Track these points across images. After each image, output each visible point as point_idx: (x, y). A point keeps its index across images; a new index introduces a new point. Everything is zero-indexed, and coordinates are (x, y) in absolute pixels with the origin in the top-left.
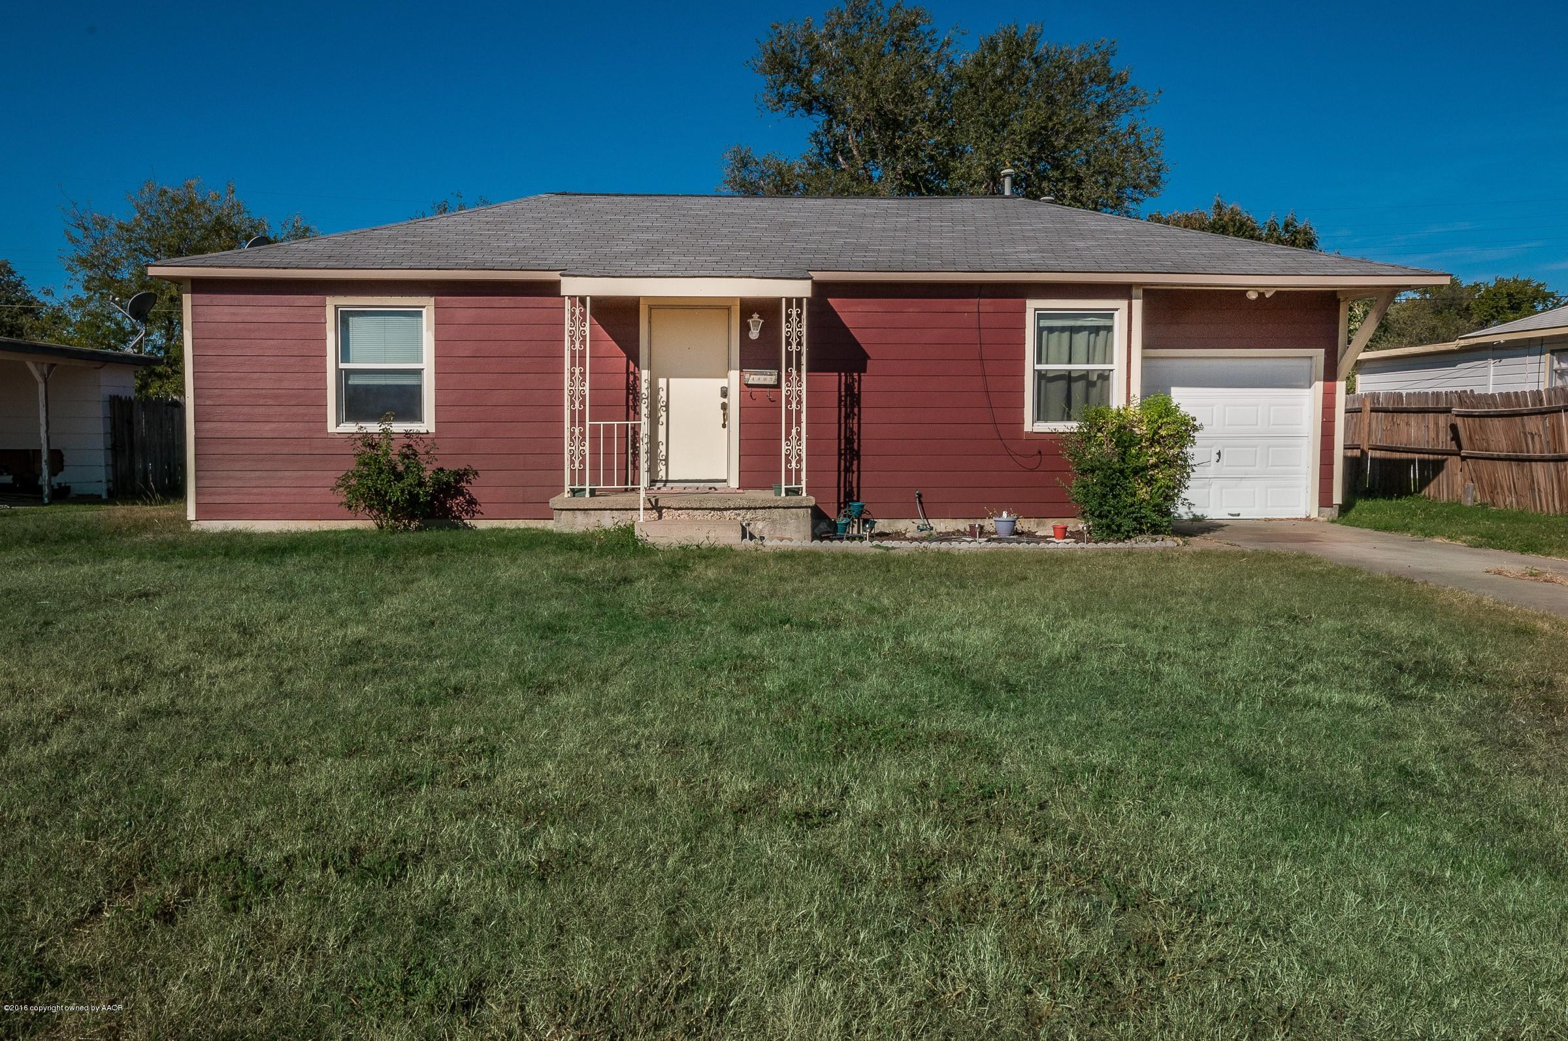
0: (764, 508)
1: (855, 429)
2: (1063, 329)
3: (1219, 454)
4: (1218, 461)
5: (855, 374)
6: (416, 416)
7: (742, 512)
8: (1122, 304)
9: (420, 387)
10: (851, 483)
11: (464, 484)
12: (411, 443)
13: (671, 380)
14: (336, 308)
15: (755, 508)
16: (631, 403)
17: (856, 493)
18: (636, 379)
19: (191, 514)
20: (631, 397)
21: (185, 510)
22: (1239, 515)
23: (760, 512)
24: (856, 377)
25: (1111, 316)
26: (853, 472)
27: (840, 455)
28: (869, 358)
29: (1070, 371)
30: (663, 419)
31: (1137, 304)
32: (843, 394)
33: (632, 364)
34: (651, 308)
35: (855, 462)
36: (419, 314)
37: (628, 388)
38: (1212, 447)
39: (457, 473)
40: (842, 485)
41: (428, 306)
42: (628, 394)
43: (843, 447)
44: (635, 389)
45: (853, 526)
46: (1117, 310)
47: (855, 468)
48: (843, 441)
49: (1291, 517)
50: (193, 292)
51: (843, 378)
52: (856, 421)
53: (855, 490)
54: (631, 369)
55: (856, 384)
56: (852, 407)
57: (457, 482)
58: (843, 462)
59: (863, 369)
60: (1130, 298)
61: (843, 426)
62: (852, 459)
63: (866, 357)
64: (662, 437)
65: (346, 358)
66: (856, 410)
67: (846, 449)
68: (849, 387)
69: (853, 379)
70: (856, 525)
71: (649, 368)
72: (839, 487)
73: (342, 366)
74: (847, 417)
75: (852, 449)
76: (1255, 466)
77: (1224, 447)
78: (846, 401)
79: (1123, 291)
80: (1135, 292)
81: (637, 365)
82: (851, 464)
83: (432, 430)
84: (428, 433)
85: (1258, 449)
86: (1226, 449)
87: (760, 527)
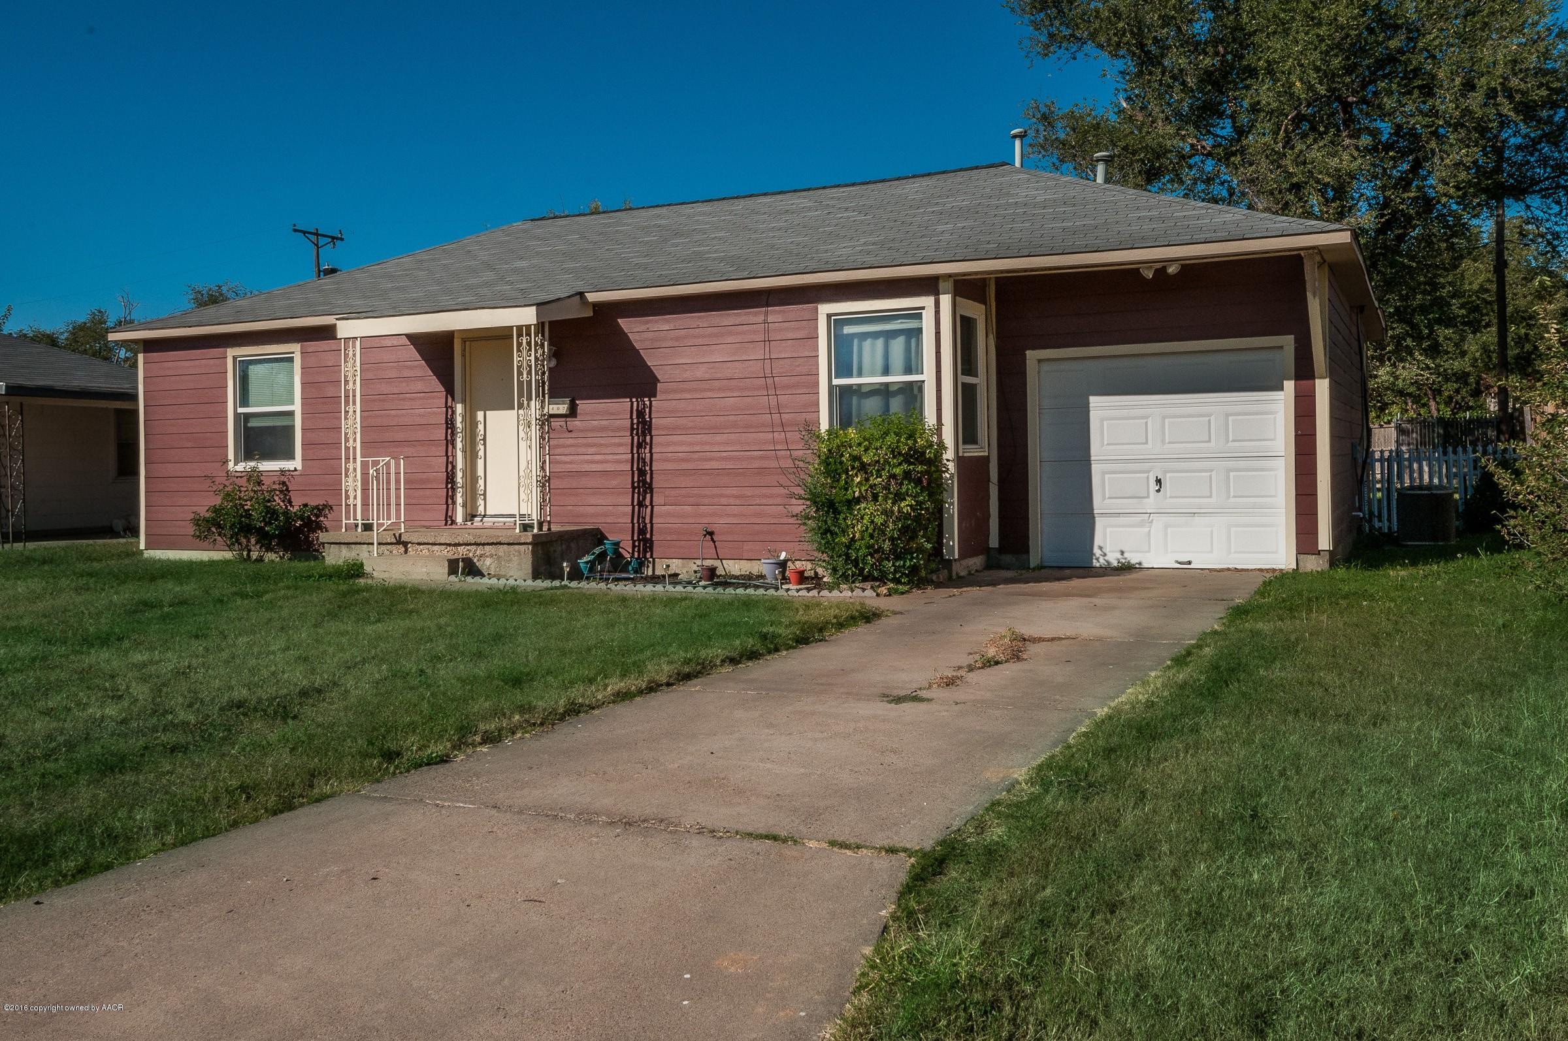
0: (492, 544)
1: (648, 460)
2: (875, 335)
3: (1159, 481)
4: (1158, 491)
5: (646, 399)
6: (290, 456)
7: (473, 548)
8: (927, 301)
9: (294, 426)
10: (644, 518)
11: (322, 519)
12: (286, 480)
13: (487, 412)
14: (234, 358)
15: (484, 544)
16: (449, 438)
17: (649, 530)
18: (453, 412)
19: (142, 546)
20: (449, 431)
21: (139, 543)
22: (1190, 563)
23: (487, 548)
24: (648, 403)
25: (919, 317)
26: (647, 507)
27: (633, 488)
28: (659, 381)
29: (887, 385)
30: (481, 453)
31: (946, 300)
32: (635, 421)
33: (450, 399)
34: (464, 341)
35: (648, 496)
36: (291, 360)
37: (447, 423)
38: (1148, 472)
39: (317, 507)
40: (635, 521)
41: (295, 349)
42: (447, 428)
43: (636, 479)
44: (452, 423)
45: (648, 567)
46: (923, 308)
47: (647, 502)
48: (636, 472)
49: (1263, 567)
50: (145, 352)
51: (635, 404)
52: (647, 450)
53: (649, 526)
54: (449, 404)
55: (647, 410)
56: (644, 435)
57: (317, 516)
58: (636, 495)
59: (652, 394)
60: (936, 293)
61: (636, 455)
62: (645, 492)
63: (655, 380)
64: (480, 472)
65: (244, 402)
66: (648, 438)
67: (639, 481)
68: (641, 414)
69: (644, 404)
70: (651, 565)
71: (464, 402)
72: (633, 524)
73: (240, 410)
74: (640, 446)
75: (644, 481)
76: (1210, 497)
77: (1166, 472)
78: (638, 429)
79: (928, 286)
80: (942, 285)
81: (453, 399)
82: (644, 499)
83: (299, 468)
84: (296, 470)
85: (1214, 473)
86: (1168, 475)
87: (488, 564)
